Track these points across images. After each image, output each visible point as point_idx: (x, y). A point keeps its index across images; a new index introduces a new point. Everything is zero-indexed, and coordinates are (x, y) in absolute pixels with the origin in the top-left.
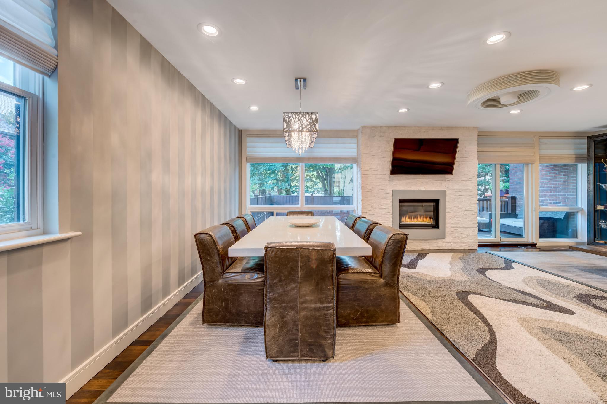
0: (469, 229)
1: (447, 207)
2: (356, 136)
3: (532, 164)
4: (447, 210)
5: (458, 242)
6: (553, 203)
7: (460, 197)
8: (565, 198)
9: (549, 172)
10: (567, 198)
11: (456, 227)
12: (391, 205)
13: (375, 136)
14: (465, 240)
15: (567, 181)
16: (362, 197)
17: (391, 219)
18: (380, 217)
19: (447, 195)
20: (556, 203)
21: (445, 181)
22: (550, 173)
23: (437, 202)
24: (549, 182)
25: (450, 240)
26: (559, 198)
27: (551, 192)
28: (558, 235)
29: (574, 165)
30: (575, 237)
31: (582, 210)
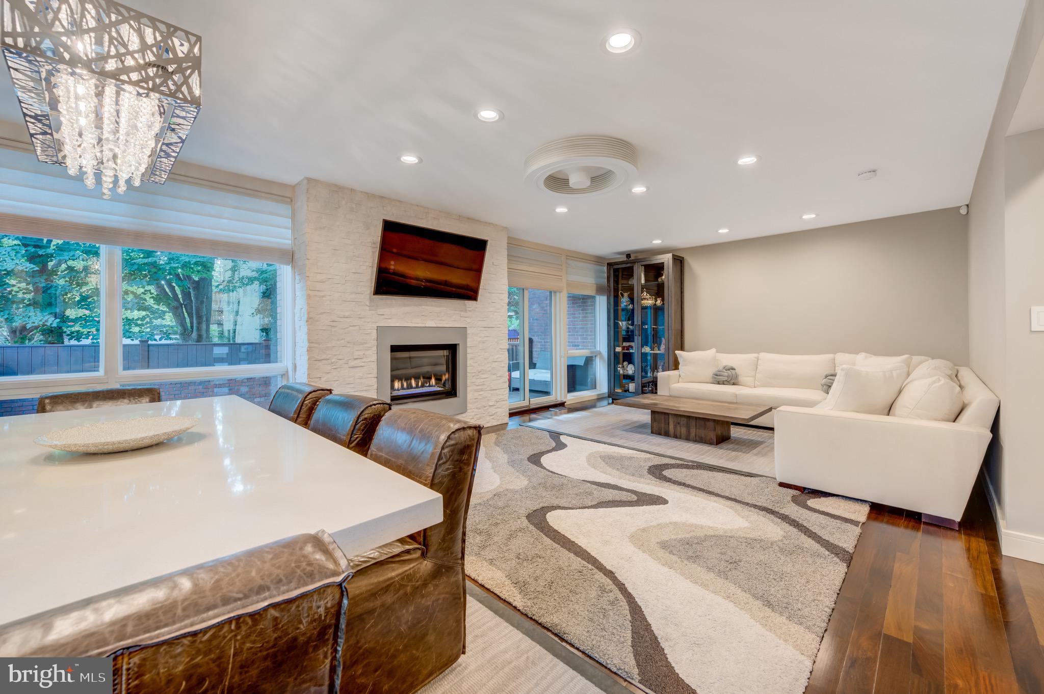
0: (497, 391)
1: (469, 356)
2: (291, 201)
3: (560, 292)
4: (469, 362)
5: (484, 415)
6: (572, 346)
7: (486, 339)
8: (583, 339)
10: (586, 338)
11: (481, 390)
12: (374, 358)
13: (339, 207)
14: (493, 410)
15: (585, 317)
16: (310, 341)
17: (375, 386)
18: (352, 386)
19: (468, 336)
20: (575, 346)
21: (466, 311)
23: (452, 349)
25: (473, 414)
28: (578, 387)
29: (593, 297)
30: (594, 387)
31: (600, 353)
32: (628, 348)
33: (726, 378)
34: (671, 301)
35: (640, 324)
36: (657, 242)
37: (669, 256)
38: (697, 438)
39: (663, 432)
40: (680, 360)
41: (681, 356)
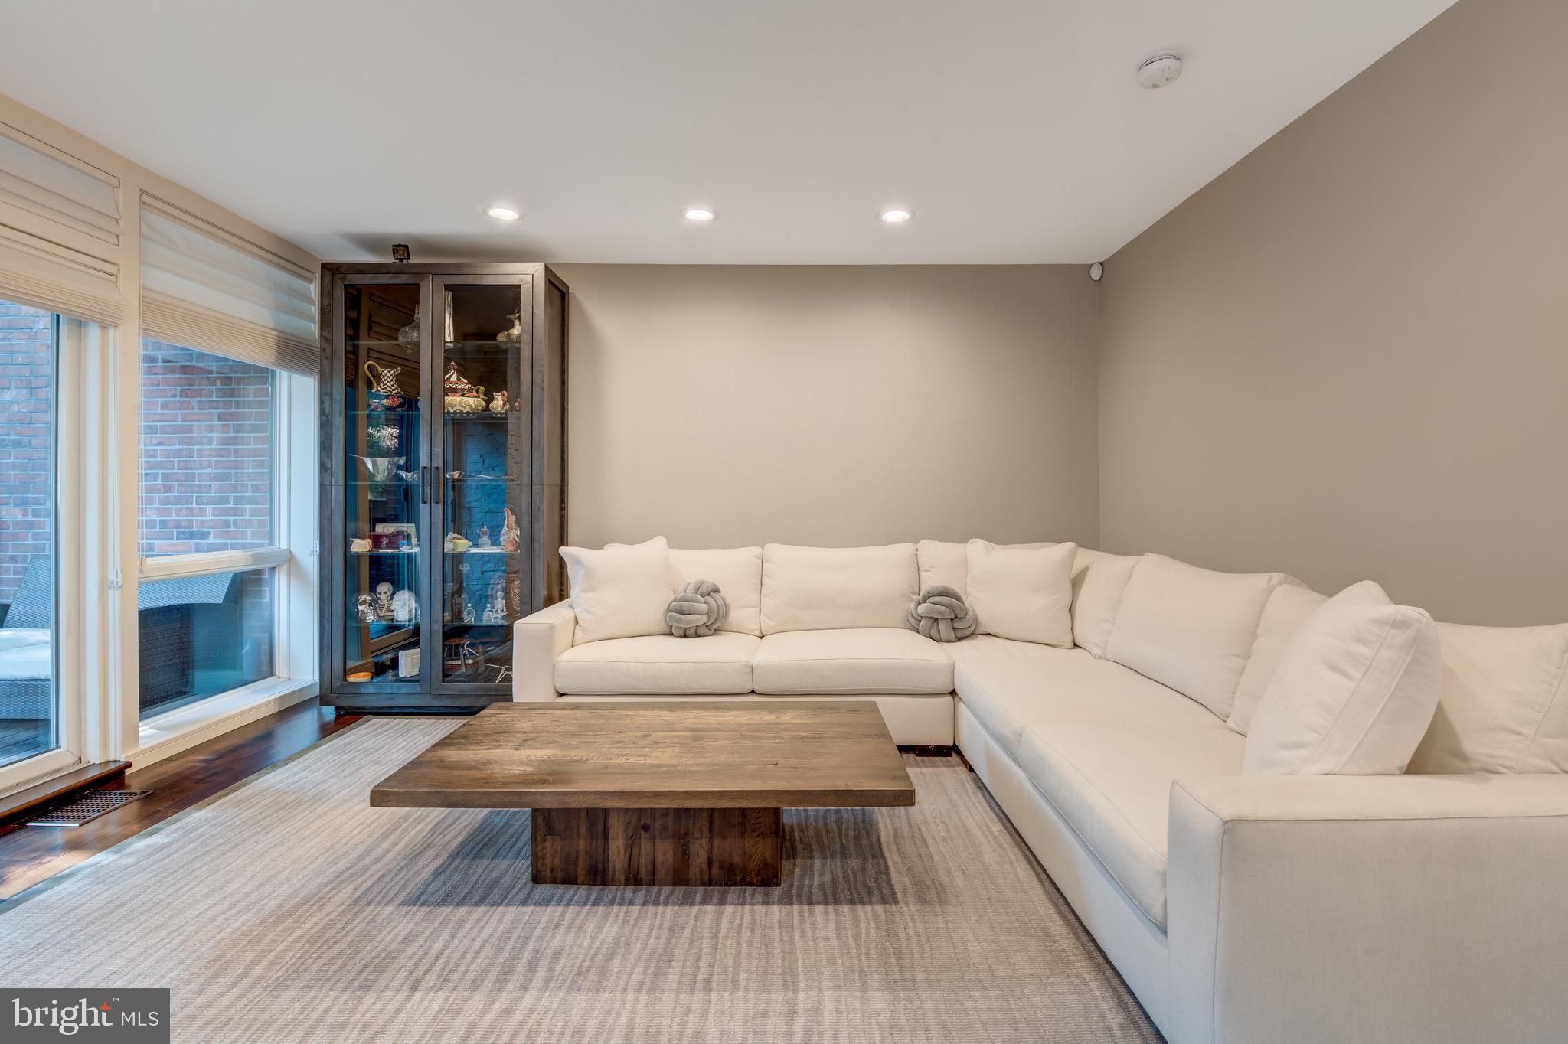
3: (103, 325)
6: (178, 538)
8: (226, 513)
9: (160, 400)
10: (236, 512)
15: (234, 441)
20: (192, 536)
22: (165, 406)
24: (160, 444)
26: (202, 512)
27: (168, 489)
28: (200, 676)
29: (264, 375)
30: (267, 669)
31: (290, 559)
32: (394, 540)
33: (704, 618)
34: (542, 401)
35: (441, 465)
36: (504, 214)
37: (537, 269)
38: (716, 870)
39: (581, 871)
40: (572, 572)
41: (578, 562)
